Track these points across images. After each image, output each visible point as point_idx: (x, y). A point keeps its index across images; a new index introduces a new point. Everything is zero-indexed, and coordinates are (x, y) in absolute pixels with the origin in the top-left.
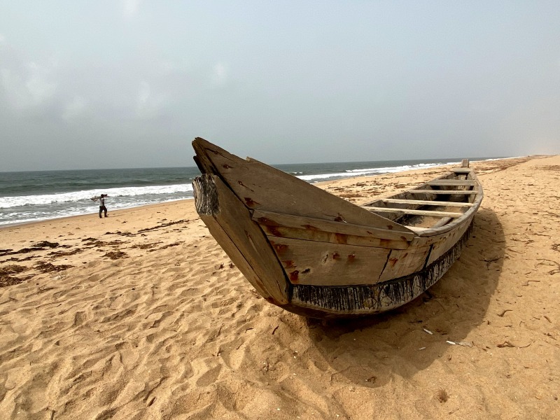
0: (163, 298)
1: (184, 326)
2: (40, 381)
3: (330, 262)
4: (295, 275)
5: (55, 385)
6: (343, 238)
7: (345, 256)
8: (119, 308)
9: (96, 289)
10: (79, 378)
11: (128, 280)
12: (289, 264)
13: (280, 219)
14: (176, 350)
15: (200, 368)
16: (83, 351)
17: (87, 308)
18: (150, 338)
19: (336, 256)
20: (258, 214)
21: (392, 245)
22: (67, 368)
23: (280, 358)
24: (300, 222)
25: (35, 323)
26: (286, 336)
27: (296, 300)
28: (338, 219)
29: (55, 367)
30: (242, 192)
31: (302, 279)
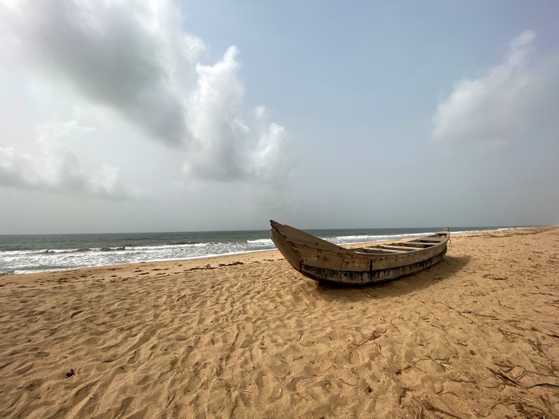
0: (271, 273)
1: (275, 280)
2: (232, 286)
3: (315, 259)
4: (302, 261)
5: (236, 287)
6: (320, 251)
7: (322, 257)
8: (256, 274)
9: (251, 269)
10: (241, 287)
11: (262, 268)
12: (300, 256)
13: (294, 242)
14: (270, 285)
15: (275, 289)
16: (244, 282)
17: (247, 274)
18: (263, 282)
19: (318, 257)
20: (287, 240)
21: (343, 256)
22: (239, 284)
23: (301, 291)
24: (301, 243)
25: (233, 275)
26: (306, 287)
27: (303, 269)
28: (317, 244)
29: (236, 284)
30: (282, 233)
31: (305, 263)
